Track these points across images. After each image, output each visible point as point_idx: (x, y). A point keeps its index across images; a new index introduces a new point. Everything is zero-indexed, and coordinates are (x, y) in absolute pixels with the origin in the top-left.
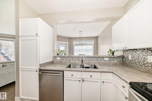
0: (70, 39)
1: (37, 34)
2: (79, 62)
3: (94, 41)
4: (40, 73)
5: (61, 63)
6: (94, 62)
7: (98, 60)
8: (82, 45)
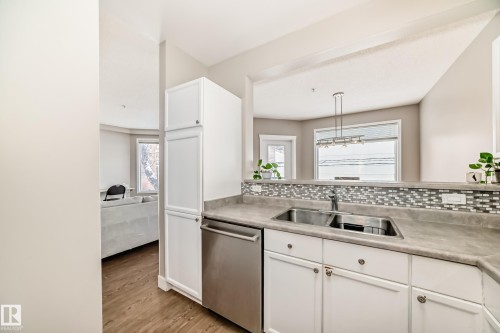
0: (303, 124)
1: (197, 122)
2: (322, 205)
3: (399, 121)
4: (204, 226)
5: (262, 203)
6: (386, 206)
7: (405, 200)
8: (344, 141)
